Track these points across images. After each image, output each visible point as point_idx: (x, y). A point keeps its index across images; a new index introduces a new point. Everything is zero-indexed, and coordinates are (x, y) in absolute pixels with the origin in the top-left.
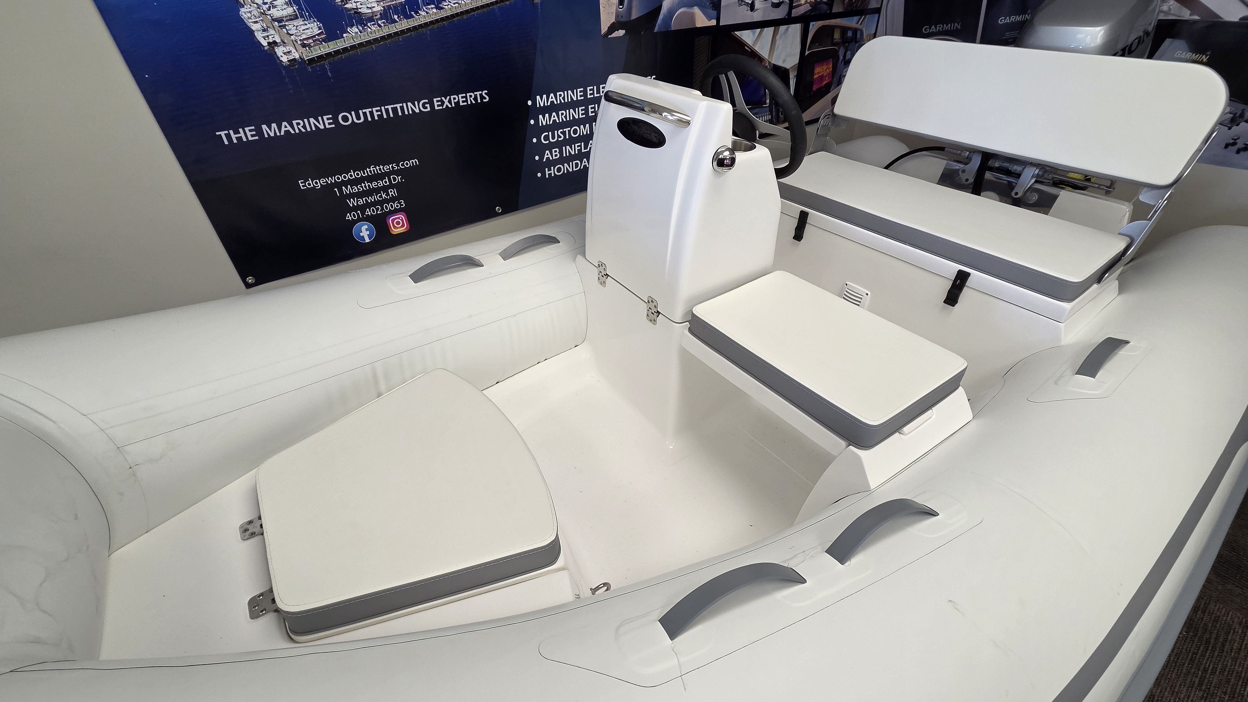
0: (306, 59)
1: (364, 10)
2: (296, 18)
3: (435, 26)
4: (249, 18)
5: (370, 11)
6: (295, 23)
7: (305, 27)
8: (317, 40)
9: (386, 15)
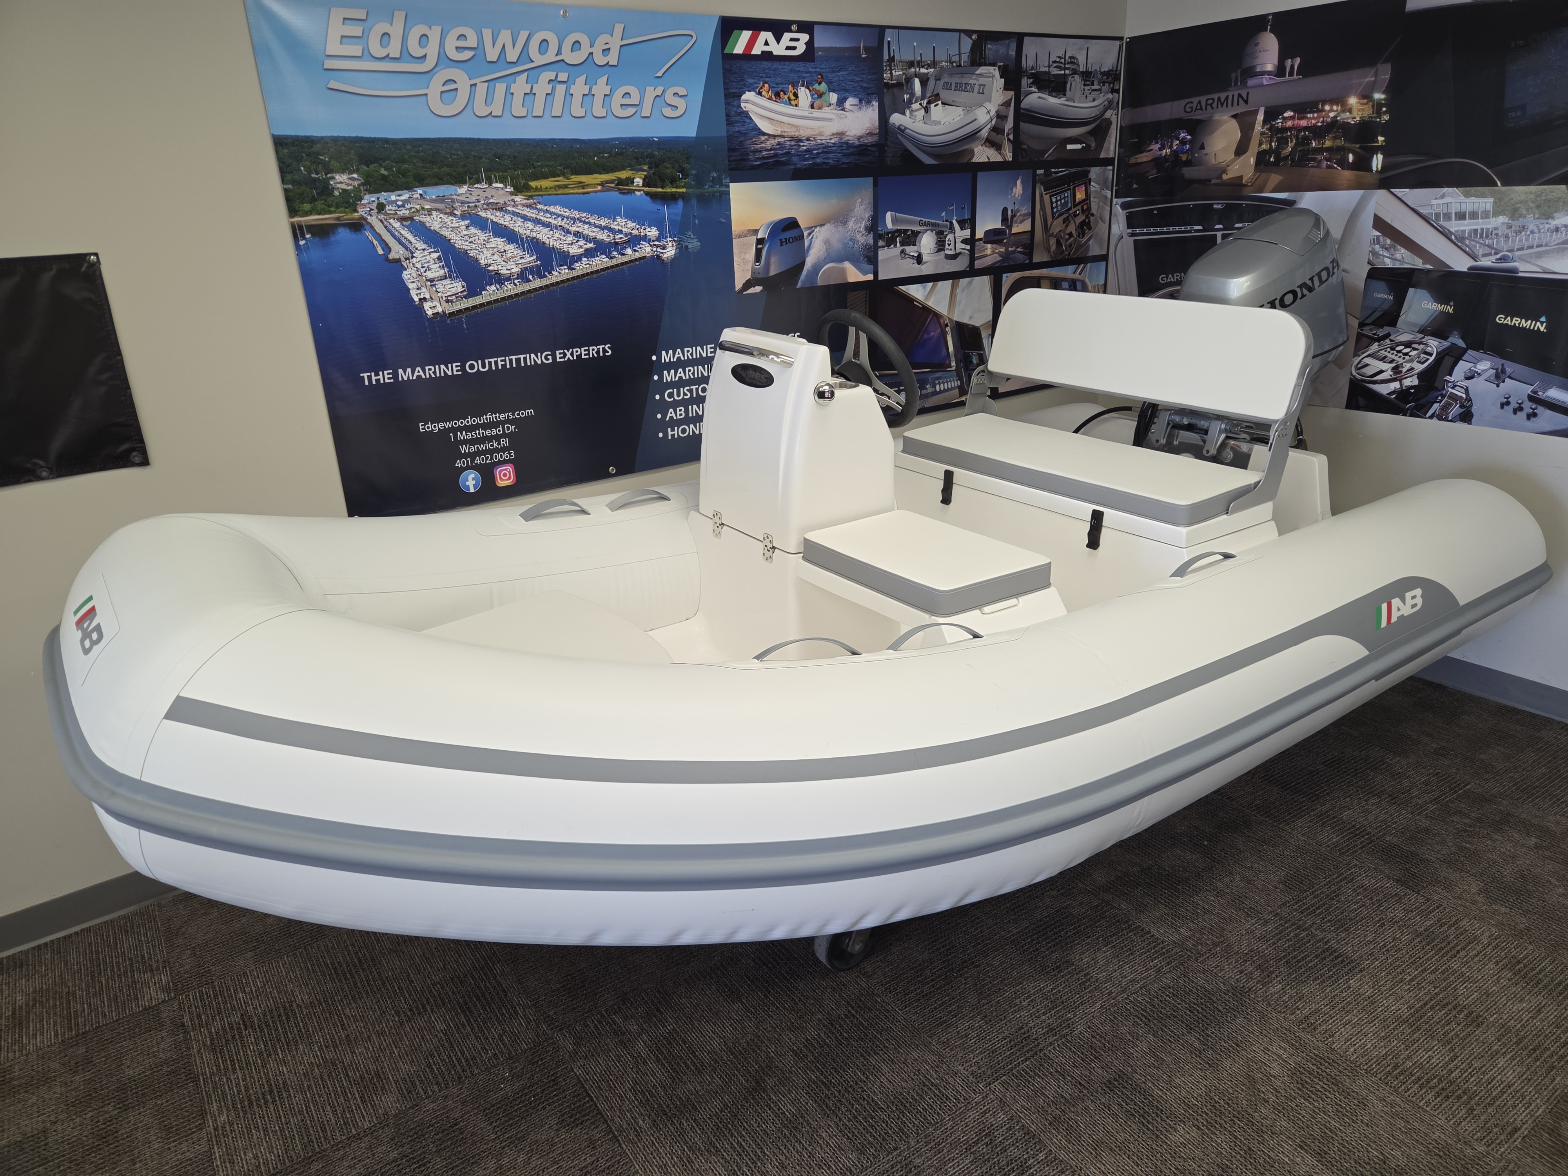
0: (447, 312)
1: (504, 271)
2: (446, 278)
3: (566, 284)
4: (409, 279)
5: (509, 272)
6: (444, 282)
7: (452, 286)
8: (460, 297)
9: (523, 276)
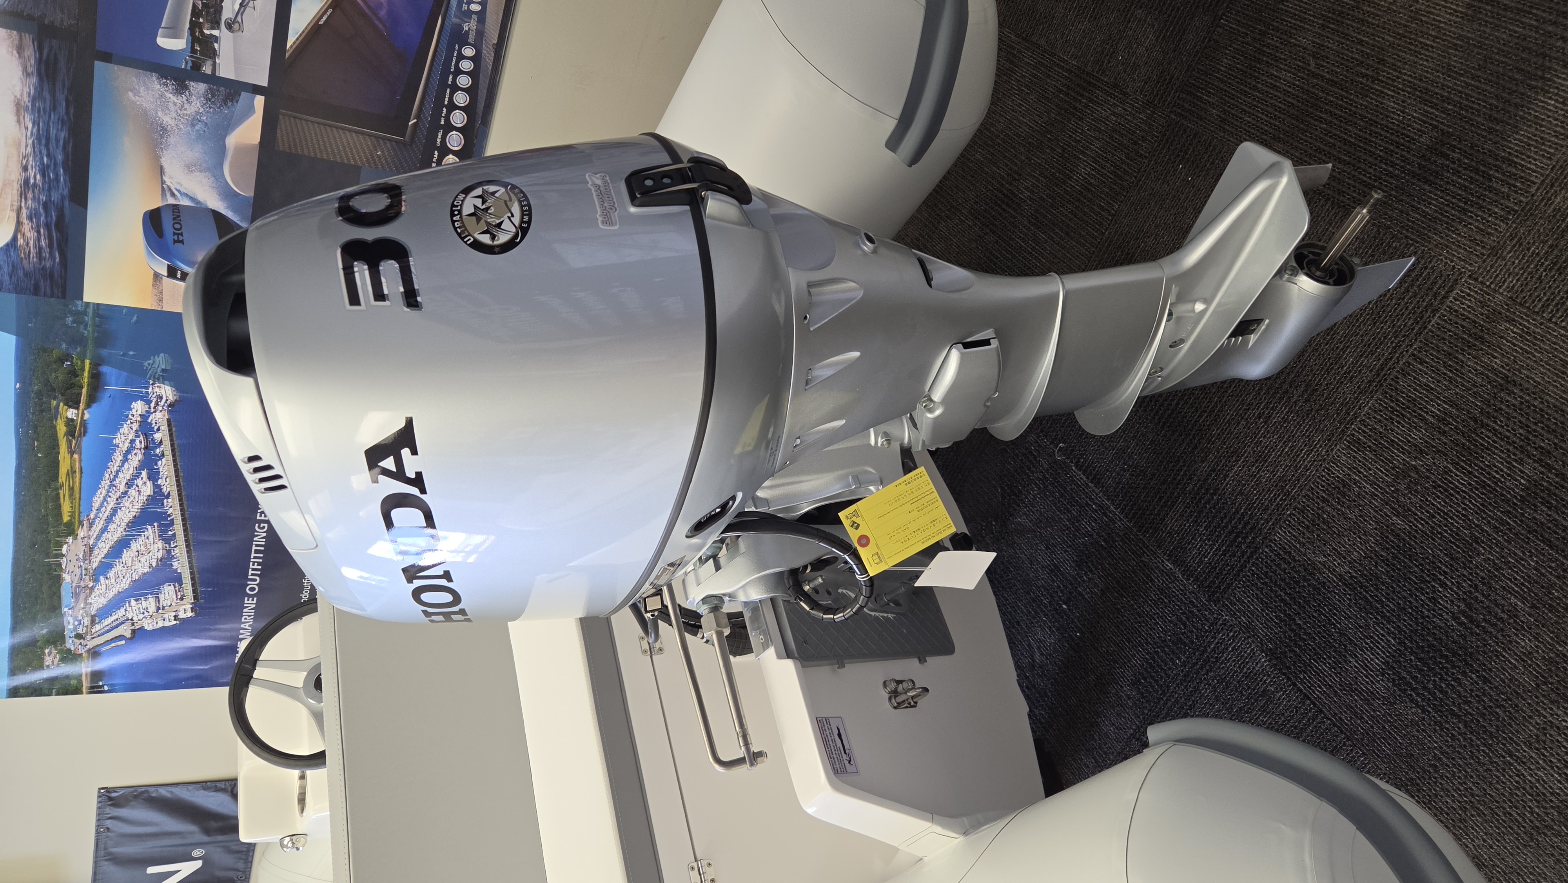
0: (193, 601)
1: (160, 555)
4: (153, 626)
7: (167, 595)
8: (179, 589)
